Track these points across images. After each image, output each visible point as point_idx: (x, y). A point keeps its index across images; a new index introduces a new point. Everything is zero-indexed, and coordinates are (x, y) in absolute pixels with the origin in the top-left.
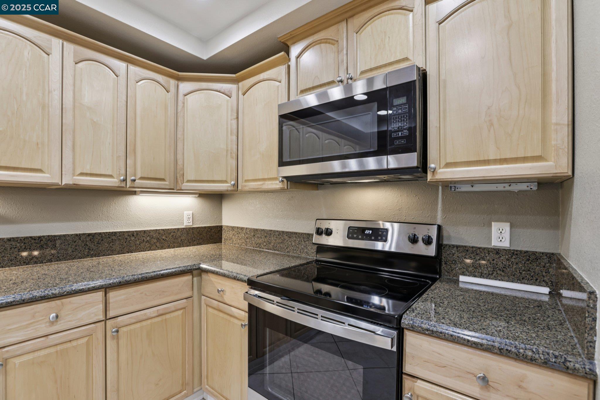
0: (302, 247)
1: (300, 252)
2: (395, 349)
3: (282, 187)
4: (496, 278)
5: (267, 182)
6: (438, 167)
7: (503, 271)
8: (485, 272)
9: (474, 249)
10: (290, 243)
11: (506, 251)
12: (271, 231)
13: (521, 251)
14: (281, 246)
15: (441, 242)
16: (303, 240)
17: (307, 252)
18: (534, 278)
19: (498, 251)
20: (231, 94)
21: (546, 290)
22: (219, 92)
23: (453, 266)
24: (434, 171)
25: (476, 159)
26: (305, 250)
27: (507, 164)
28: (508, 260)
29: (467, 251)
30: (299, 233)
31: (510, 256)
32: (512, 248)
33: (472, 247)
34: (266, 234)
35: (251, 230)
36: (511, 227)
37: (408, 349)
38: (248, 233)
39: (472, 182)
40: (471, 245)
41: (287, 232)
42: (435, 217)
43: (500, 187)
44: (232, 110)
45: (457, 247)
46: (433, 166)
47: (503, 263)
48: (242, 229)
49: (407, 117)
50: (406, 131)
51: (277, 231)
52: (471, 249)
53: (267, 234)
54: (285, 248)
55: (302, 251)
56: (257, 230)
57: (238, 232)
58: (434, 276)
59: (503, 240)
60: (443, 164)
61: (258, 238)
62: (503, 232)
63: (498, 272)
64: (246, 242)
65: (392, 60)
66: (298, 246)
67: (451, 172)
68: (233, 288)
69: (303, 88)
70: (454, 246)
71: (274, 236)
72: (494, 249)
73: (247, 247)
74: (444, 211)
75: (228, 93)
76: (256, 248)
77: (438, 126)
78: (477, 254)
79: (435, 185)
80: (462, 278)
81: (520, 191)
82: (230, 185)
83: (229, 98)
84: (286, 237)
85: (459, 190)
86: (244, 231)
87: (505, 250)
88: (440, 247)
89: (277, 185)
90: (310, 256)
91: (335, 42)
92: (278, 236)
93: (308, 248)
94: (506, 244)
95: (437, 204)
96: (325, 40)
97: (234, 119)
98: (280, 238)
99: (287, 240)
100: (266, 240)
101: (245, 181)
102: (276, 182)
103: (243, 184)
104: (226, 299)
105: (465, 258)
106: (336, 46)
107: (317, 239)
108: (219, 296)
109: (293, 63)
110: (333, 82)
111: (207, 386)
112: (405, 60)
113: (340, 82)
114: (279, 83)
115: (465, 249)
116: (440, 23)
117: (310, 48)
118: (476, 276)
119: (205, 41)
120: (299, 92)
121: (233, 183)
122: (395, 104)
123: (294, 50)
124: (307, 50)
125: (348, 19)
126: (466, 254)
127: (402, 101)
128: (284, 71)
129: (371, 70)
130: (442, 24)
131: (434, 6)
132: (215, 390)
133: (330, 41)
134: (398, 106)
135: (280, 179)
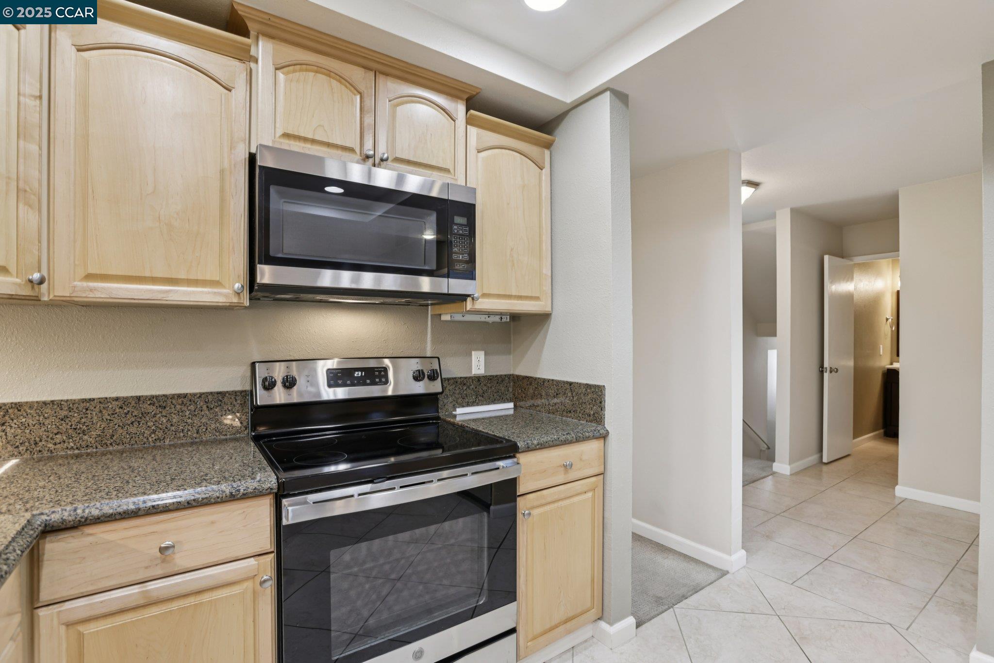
0: (204, 420)
3: (234, 300)
4: (478, 405)
7: (483, 397)
9: (462, 380)
10: (164, 420)
13: (493, 376)
14: (133, 429)
16: (205, 407)
18: (501, 398)
19: (478, 379)
21: (511, 405)
23: (445, 401)
26: (213, 426)
27: (522, 300)
28: (485, 385)
29: (457, 382)
30: (194, 395)
31: (486, 381)
32: (487, 374)
33: (461, 378)
34: (64, 413)
36: (486, 355)
42: (425, 349)
43: (483, 318)
47: (482, 389)
50: (466, 255)
51: (117, 399)
52: (460, 380)
53: (69, 410)
54: (147, 432)
59: (480, 368)
62: (480, 360)
63: (480, 398)
65: (434, 163)
66: (189, 421)
67: (487, 302)
68: (212, 523)
69: (290, 129)
70: (450, 379)
71: (101, 411)
72: (476, 377)
74: (433, 342)
78: (464, 384)
80: (458, 411)
82: (20, 281)
84: (151, 409)
87: (483, 376)
88: (442, 382)
90: (226, 435)
91: (357, 93)
92: (117, 410)
94: (482, 371)
95: (426, 334)
96: (338, 76)
98: (126, 414)
99: (155, 414)
100: (64, 427)
101: (89, 277)
102: (216, 290)
103: (78, 283)
104: (181, 560)
105: (455, 390)
106: (358, 97)
107: (262, 398)
108: (146, 568)
109: (262, 71)
110: (351, 150)
112: (447, 171)
113: (368, 157)
114: (226, 91)
115: (455, 381)
116: (479, 152)
117: (307, 70)
118: (465, 406)
120: (279, 132)
121: (37, 276)
122: (456, 222)
123: (265, 49)
124: (301, 70)
125: (377, 74)
126: (455, 386)
127: (463, 221)
128: (244, 75)
129: (409, 162)
130: (481, 154)
131: (473, 132)
133: (348, 85)
134: (459, 226)
135: (237, 285)
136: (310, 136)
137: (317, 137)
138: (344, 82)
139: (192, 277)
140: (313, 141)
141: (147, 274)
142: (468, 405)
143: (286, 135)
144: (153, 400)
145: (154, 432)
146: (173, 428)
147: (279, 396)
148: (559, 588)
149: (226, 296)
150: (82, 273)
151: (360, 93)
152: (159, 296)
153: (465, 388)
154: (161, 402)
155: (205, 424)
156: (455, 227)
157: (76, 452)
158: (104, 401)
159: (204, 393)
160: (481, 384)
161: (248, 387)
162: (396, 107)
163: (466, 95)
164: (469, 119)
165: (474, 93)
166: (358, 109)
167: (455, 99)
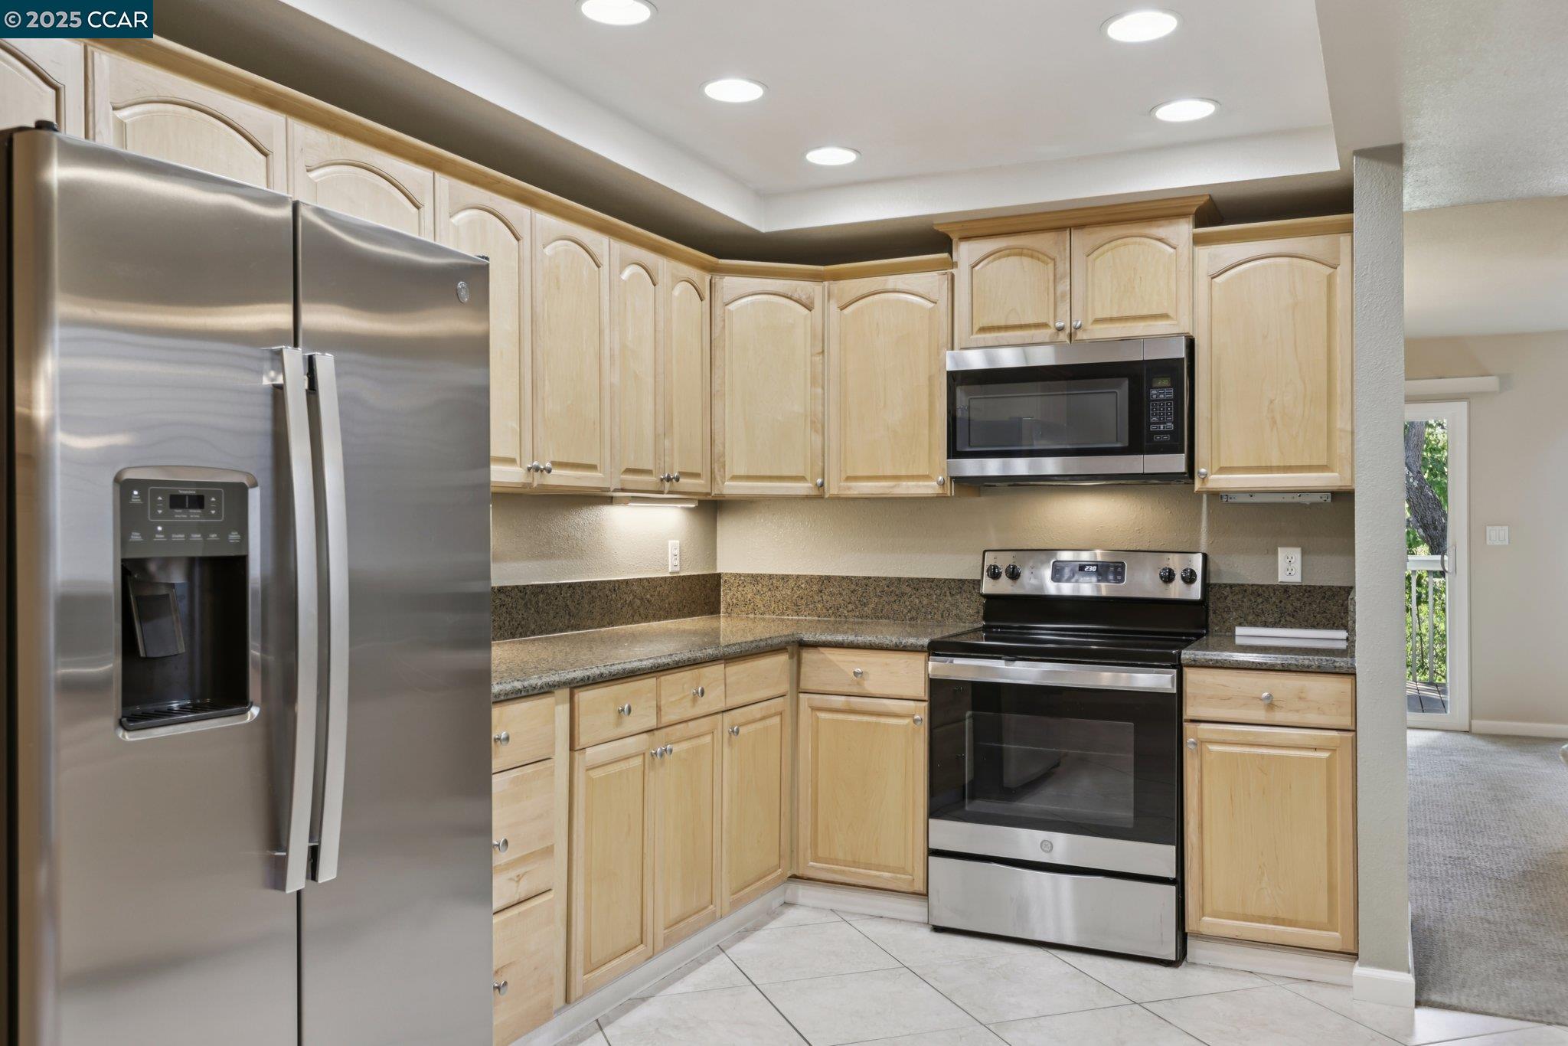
0: (947, 605)
1: (942, 616)
2: (1175, 691)
3: (940, 492)
4: (1284, 626)
5: (904, 483)
6: (1209, 473)
7: (1293, 617)
8: (1270, 620)
9: (1255, 588)
10: (917, 601)
11: (1297, 587)
12: (870, 578)
13: (1314, 587)
14: (895, 607)
15: (1207, 582)
16: (948, 594)
17: (957, 616)
18: (1332, 622)
19: (1286, 589)
20: (814, 304)
21: (1342, 634)
22: (790, 298)
24: (1204, 478)
25: (1256, 465)
26: (954, 612)
27: (1292, 473)
28: (1298, 600)
29: (1245, 591)
30: (940, 580)
31: (1301, 594)
32: (1303, 584)
33: (1252, 585)
34: (853, 587)
35: (810, 579)
36: (1303, 553)
37: (1189, 689)
38: (803, 586)
39: (1252, 493)
40: (1251, 583)
41: (909, 579)
42: (1198, 542)
43: (1288, 499)
44: (814, 336)
45: (1231, 586)
46: (1203, 470)
47: (1292, 605)
48: (785, 578)
49: (1171, 405)
50: (1170, 424)
51: (885, 579)
52: (1251, 588)
53: (857, 585)
54: (905, 611)
55: (946, 614)
56: (828, 578)
57: (771, 586)
58: (1200, 631)
59: (1293, 573)
60: (1216, 468)
62: (1292, 561)
63: (1288, 618)
64: (795, 608)
65: (1145, 312)
66: (936, 604)
67: (1227, 479)
68: (887, 664)
69: (985, 322)
70: (1226, 585)
71: (875, 588)
72: (1282, 586)
73: (800, 618)
74: (1210, 531)
75: (807, 302)
76: (825, 619)
77: (1209, 417)
78: (1259, 595)
79: (1200, 494)
80: (1239, 631)
81: (1313, 504)
82: (811, 485)
83: (806, 311)
84: (908, 590)
85: (1233, 500)
86: (792, 583)
87: (1295, 586)
88: (1206, 586)
89: (929, 488)
90: (966, 622)
91: (1049, 260)
92: (886, 589)
93: (961, 607)
94: (1296, 578)
95: (1199, 521)
96: (1030, 251)
97: (819, 353)
98: (891, 592)
99: (911, 595)
100: (853, 598)
101: (848, 479)
102: (926, 483)
103: (842, 484)
104: (870, 687)
105: (1243, 601)
106: (1051, 266)
107: (988, 587)
108: (850, 685)
109: (962, 273)
110: (1045, 325)
111: (812, 863)
112: (1165, 316)
113: (1061, 329)
114: (932, 305)
115: (1242, 589)
116: (1212, 278)
117: (1000, 258)
118: (1258, 626)
119: (764, 196)
120: (976, 329)
121: (819, 481)
122: (1154, 385)
123: (965, 252)
124: (994, 260)
125: (1072, 231)
126: (1244, 597)
127: (1166, 382)
128: (946, 285)
129: (1112, 320)
130: (1216, 280)
131: (1204, 252)
132: (836, 862)
133: (1041, 256)
134: (1160, 391)
135: (940, 478)
136: (1002, 323)
137: (1010, 322)
138: (1036, 254)
139: (910, 473)
140: (1007, 328)
141: (881, 474)
142: (1265, 625)
143: (983, 330)
144: (910, 581)
145: (910, 611)
146: (924, 610)
147: (1004, 586)
148: (1261, 867)
149: (933, 487)
150: (844, 476)
151: (1054, 259)
152: (887, 491)
153: (1260, 600)
154: (917, 584)
155: (948, 610)
156: (1154, 392)
157: (860, 620)
158: (877, 579)
159: (947, 579)
160: (1289, 596)
161: (979, 578)
162: (1095, 260)
163: (1194, 210)
164: (1198, 240)
165: (1202, 202)
166: (1051, 278)
167: (1176, 220)
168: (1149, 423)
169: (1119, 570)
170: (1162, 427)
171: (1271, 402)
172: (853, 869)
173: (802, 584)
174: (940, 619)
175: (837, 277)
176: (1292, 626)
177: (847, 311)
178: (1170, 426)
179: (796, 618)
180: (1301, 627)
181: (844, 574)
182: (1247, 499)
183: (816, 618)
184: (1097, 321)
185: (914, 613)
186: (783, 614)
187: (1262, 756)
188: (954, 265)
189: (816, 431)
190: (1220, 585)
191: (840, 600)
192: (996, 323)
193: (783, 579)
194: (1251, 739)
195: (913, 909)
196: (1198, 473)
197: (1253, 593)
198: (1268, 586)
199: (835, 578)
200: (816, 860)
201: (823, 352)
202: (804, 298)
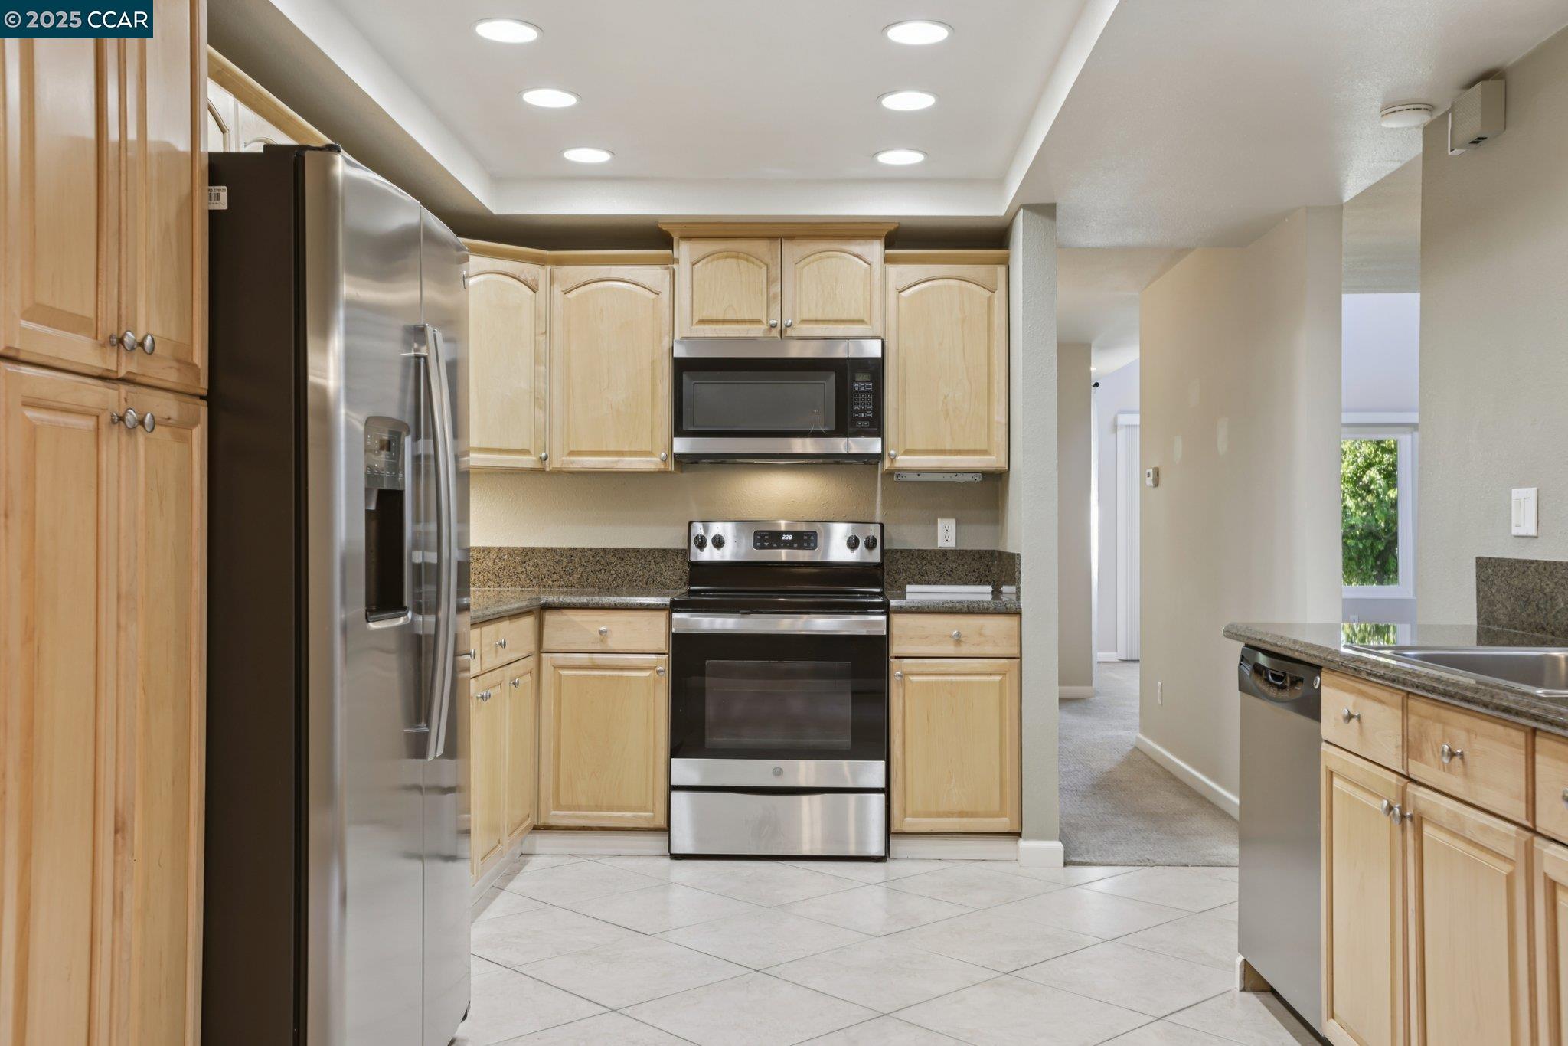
0: (651, 573)
1: (647, 584)
2: (884, 633)
3: (663, 467)
5: (627, 459)
6: (895, 453)
7: (950, 575)
8: (933, 579)
9: (920, 552)
10: (623, 570)
11: (953, 551)
12: (575, 549)
13: (966, 551)
14: (601, 576)
15: (885, 548)
16: (652, 561)
17: (661, 583)
18: (977, 578)
19: (944, 553)
20: (537, 285)
21: (989, 589)
22: (517, 279)
23: (897, 576)
24: (893, 459)
25: (934, 449)
26: (660, 579)
28: (954, 562)
29: (912, 555)
30: (644, 550)
31: (956, 557)
32: (957, 549)
33: (918, 550)
34: (558, 558)
35: (512, 552)
36: (957, 523)
37: (896, 631)
39: (919, 472)
40: (917, 548)
41: (615, 550)
42: (873, 514)
43: (947, 478)
44: (537, 317)
45: (901, 551)
46: (892, 452)
47: (949, 565)
49: (870, 396)
51: (591, 549)
52: (917, 553)
53: (562, 555)
54: (611, 579)
55: (650, 581)
56: (532, 550)
59: (949, 540)
60: (897, 450)
61: (536, 565)
62: (949, 530)
63: (946, 577)
64: (498, 580)
65: (845, 316)
66: (641, 573)
67: (908, 460)
68: (630, 622)
69: (705, 315)
70: (897, 551)
71: (580, 559)
72: (941, 551)
74: (884, 505)
75: (532, 284)
76: (529, 589)
77: (897, 408)
78: (923, 558)
79: (884, 474)
80: (909, 588)
81: (967, 483)
82: (535, 458)
83: (531, 292)
84: (613, 559)
85: (903, 479)
87: (951, 550)
88: (883, 552)
89: (650, 463)
90: (668, 589)
91: (763, 266)
92: (591, 559)
93: (665, 574)
94: (951, 544)
95: (876, 497)
96: (746, 255)
97: (542, 334)
98: (597, 562)
99: (616, 564)
100: (558, 569)
101: (572, 453)
102: (648, 459)
103: (565, 458)
104: (612, 644)
105: (911, 564)
106: (764, 268)
107: (696, 555)
108: (593, 643)
109: (683, 269)
110: (759, 322)
111: (553, 812)
112: (861, 321)
113: (773, 326)
114: (654, 296)
115: (909, 554)
116: (900, 292)
117: (718, 259)
118: (922, 584)
119: (497, 180)
120: (696, 319)
121: (543, 455)
122: (857, 379)
123: (684, 251)
124: (713, 260)
125: (783, 240)
126: (911, 560)
127: (866, 377)
128: (668, 279)
129: (817, 321)
130: (903, 294)
131: (893, 270)
132: (579, 808)
133: (755, 260)
134: (861, 383)
135: (663, 454)
136: (721, 317)
137: (729, 317)
138: (751, 258)
139: (633, 449)
140: (724, 321)
141: (604, 449)
142: (928, 583)
143: (702, 322)
144: (616, 552)
145: (615, 580)
146: (629, 578)
147: (710, 554)
148: (950, 772)
149: (655, 463)
150: (566, 451)
151: (767, 265)
152: (613, 466)
153: (924, 563)
154: (622, 554)
155: (652, 577)
156: (857, 385)
157: (565, 589)
158: (583, 550)
159: (652, 549)
160: (947, 559)
161: (686, 547)
162: (802, 268)
163: (884, 234)
164: (888, 260)
165: (892, 228)
166: (765, 281)
167: (871, 241)
168: (852, 411)
169: (812, 538)
170: (863, 415)
171: (945, 397)
172: (595, 813)
173: (504, 555)
174: (645, 586)
175: (559, 262)
176: (950, 583)
177: (569, 295)
178: (869, 414)
179: (498, 589)
180: (956, 583)
181: (548, 545)
182: (914, 477)
183: (520, 589)
184: (805, 321)
185: (619, 582)
186: (484, 585)
187: (952, 683)
188: (675, 261)
189: (541, 408)
190: (892, 551)
191: (545, 571)
192: (714, 317)
193: (484, 551)
194: (943, 669)
195: (656, 843)
196: (889, 454)
197: (918, 557)
198: (931, 551)
199: (539, 550)
200: (558, 807)
201: (546, 332)
202: (529, 279)
